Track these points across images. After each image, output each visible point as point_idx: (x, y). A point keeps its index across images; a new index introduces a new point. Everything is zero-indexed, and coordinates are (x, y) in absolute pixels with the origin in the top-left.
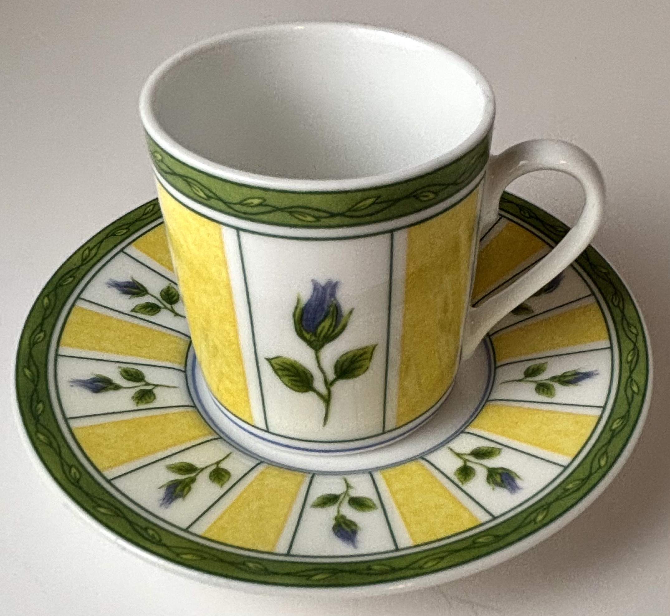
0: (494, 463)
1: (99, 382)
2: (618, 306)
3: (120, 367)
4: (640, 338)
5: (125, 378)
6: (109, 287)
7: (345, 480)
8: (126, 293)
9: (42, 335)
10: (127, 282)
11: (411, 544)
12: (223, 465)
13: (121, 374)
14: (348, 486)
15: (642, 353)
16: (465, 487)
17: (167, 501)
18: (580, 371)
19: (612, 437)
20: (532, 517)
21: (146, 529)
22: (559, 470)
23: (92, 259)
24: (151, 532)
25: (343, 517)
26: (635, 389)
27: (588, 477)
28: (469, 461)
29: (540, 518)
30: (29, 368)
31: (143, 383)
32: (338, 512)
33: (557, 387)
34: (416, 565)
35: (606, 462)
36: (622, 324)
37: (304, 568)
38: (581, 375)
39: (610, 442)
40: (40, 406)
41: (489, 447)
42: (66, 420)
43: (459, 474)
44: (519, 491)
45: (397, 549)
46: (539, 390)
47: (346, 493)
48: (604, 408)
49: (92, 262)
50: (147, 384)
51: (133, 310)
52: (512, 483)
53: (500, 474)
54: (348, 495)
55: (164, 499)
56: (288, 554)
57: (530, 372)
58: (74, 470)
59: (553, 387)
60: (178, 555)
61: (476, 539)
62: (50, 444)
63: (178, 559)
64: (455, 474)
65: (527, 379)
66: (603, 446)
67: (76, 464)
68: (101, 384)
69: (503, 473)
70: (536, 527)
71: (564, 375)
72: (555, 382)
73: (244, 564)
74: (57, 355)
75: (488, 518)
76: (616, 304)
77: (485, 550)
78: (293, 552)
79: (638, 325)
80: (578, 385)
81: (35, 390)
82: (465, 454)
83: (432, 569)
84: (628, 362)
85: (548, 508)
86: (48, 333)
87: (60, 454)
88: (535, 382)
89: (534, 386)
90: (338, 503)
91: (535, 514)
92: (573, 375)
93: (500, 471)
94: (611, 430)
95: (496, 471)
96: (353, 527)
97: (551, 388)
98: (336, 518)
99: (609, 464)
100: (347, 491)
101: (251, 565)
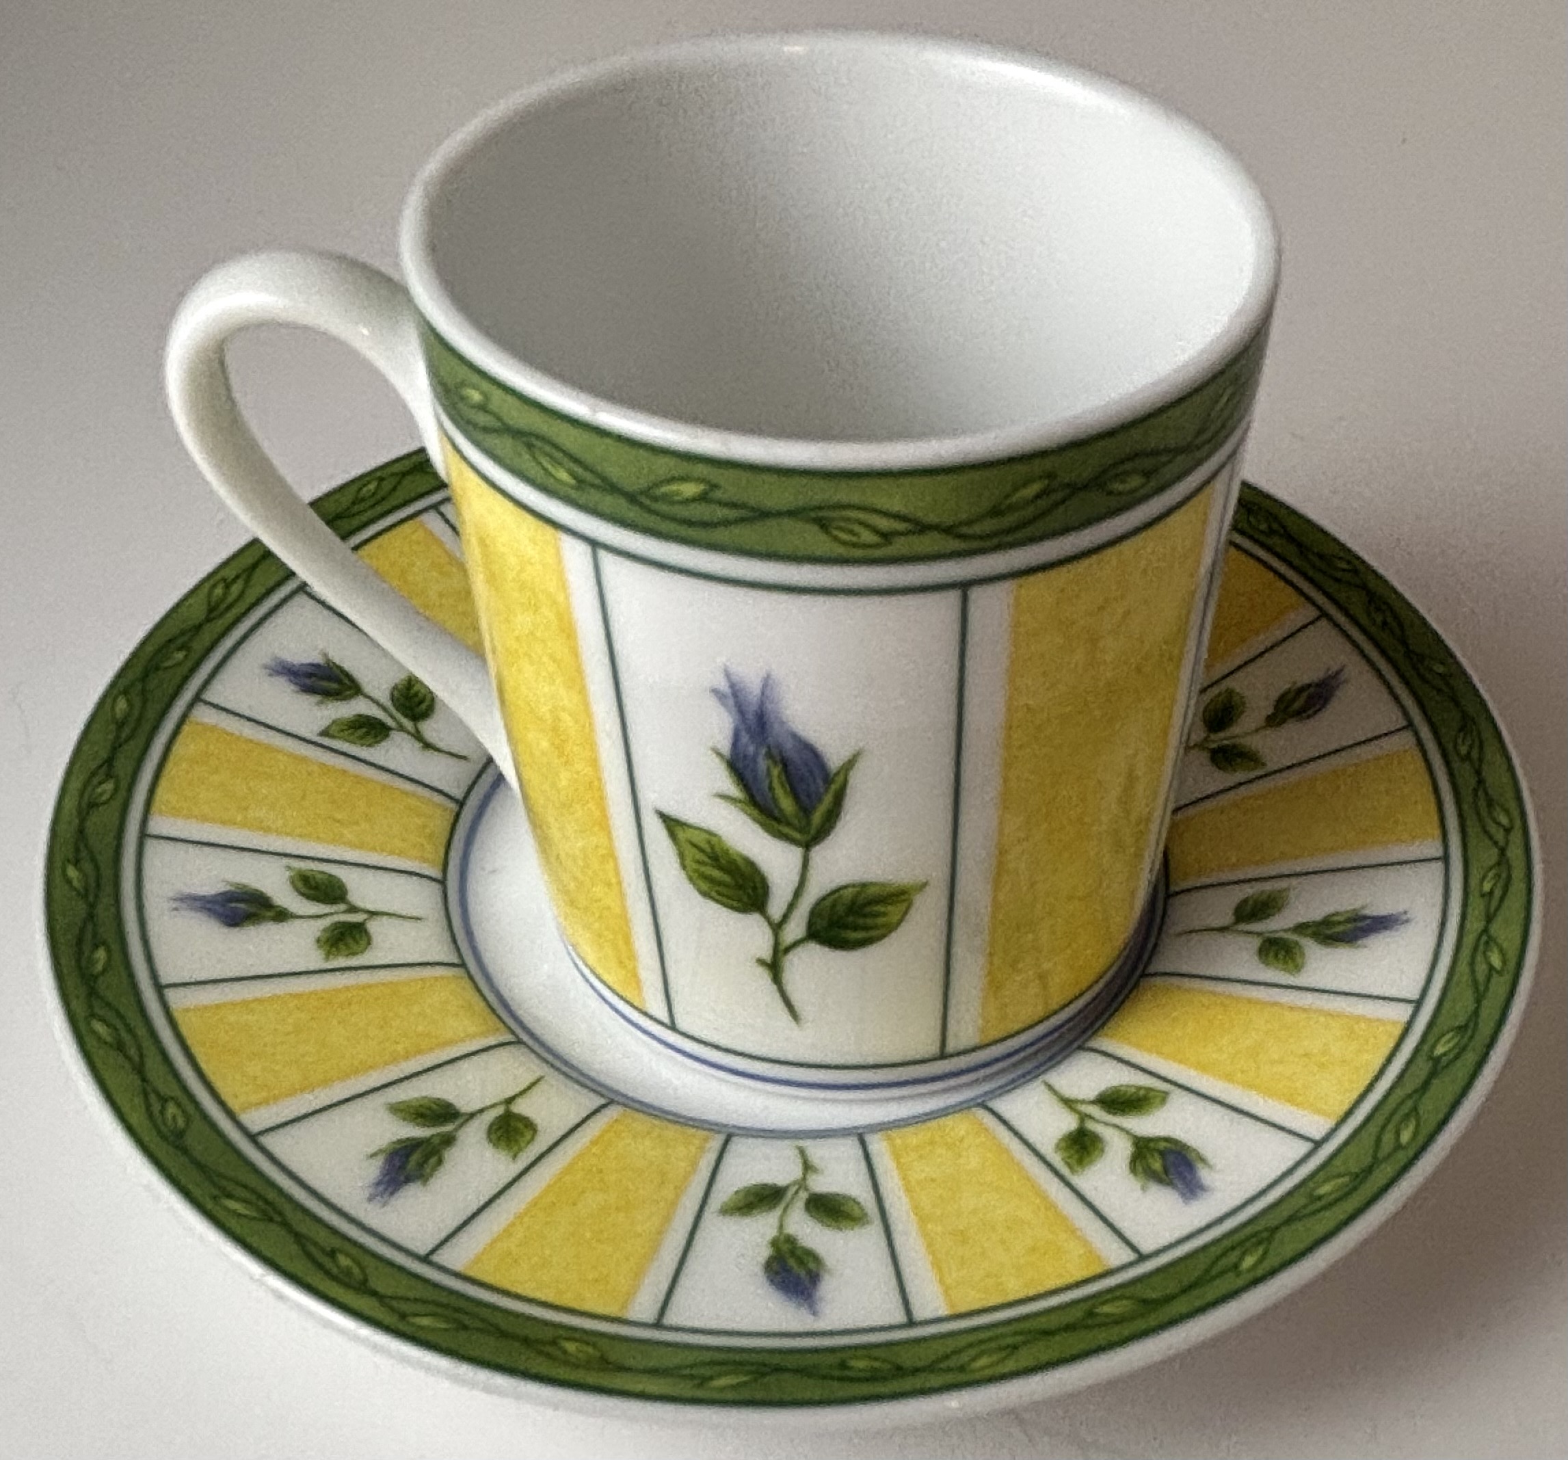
0: (1149, 1125)
1: (238, 900)
2: (1468, 757)
3: (289, 868)
4: (1516, 836)
5: (303, 894)
6: (270, 675)
7: (802, 1152)
8: (309, 690)
9: (109, 786)
10: (313, 665)
11: (943, 1311)
12: (520, 1108)
13: (293, 883)
14: (807, 1167)
15: (1518, 873)
16: (1076, 1180)
17: (386, 1189)
18: (1367, 912)
19: (1433, 1074)
20: (1233, 1257)
21: (332, 1254)
22: (1303, 1148)
23: (229, 608)
24: (344, 1261)
25: (791, 1240)
26: (1496, 961)
27: (1369, 1170)
28: (1090, 1117)
29: (1249, 1261)
30: (77, 863)
31: (342, 907)
32: (781, 1227)
33: (1312, 949)
34: (952, 1363)
35: (1416, 1134)
36: (1475, 803)
37: (691, 1358)
38: (1368, 922)
39: (1425, 1085)
40: (101, 954)
41: (1139, 1088)
42: (160, 988)
43: (1068, 1148)
44: (1205, 1195)
45: (911, 1323)
46: (1267, 955)
47: (802, 1184)
48: (1418, 1004)
49: (230, 616)
50: (353, 909)
51: (325, 733)
52: (1189, 1177)
53: (1163, 1154)
54: (806, 1189)
55: (378, 1184)
56: (658, 1325)
57: (1249, 908)
58: (171, 1109)
59: (1300, 947)
60: (403, 1316)
61: (1094, 1306)
62: (120, 1047)
63: (402, 1327)
64: (1058, 1147)
65: (1243, 927)
66: (1409, 1096)
67: (178, 1093)
68: (242, 906)
69: (1171, 1151)
70: (1240, 1282)
71: (1327, 922)
72: (1306, 936)
73: (554, 1342)
74: (143, 835)
75: (1127, 1256)
76: (1463, 750)
77: (1116, 1332)
78: (671, 1318)
79: (1512, 805)
80: (1359, 946)
81: (91, 916)
82: (1083, 1102)
83: (989, 1372)
84: (1483, 895)
85: (1269, 1240)
86: (124, 784)
87: (140, 1070)
88: (1259, 934)
89: (1256, 942)
90: (783, 1205)
91: (1237, 1253)
92: (1348, 921)
93: (1162, 1145)
94: (1430, 1058)
95: (1152, 1145)
96: (812, 1265)
97: (1296, 950)
98: (774, 1243)
99: (1421, 1139)
100: (804, 1179)
101: (571, 1347)
